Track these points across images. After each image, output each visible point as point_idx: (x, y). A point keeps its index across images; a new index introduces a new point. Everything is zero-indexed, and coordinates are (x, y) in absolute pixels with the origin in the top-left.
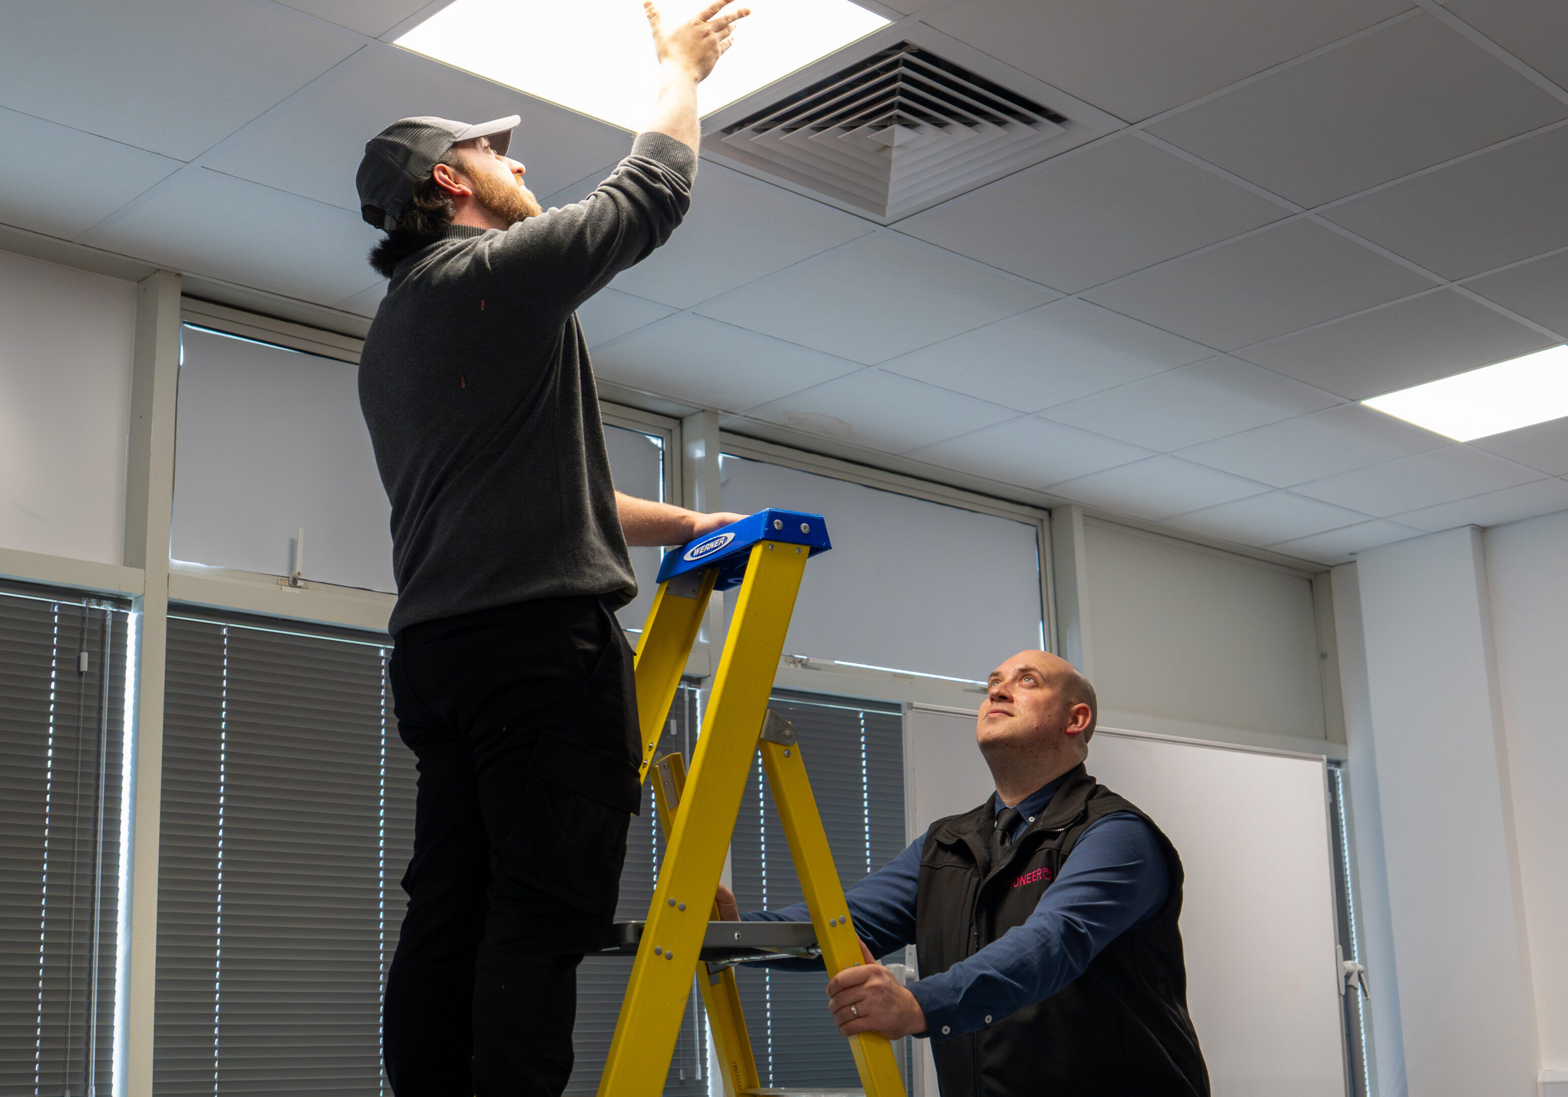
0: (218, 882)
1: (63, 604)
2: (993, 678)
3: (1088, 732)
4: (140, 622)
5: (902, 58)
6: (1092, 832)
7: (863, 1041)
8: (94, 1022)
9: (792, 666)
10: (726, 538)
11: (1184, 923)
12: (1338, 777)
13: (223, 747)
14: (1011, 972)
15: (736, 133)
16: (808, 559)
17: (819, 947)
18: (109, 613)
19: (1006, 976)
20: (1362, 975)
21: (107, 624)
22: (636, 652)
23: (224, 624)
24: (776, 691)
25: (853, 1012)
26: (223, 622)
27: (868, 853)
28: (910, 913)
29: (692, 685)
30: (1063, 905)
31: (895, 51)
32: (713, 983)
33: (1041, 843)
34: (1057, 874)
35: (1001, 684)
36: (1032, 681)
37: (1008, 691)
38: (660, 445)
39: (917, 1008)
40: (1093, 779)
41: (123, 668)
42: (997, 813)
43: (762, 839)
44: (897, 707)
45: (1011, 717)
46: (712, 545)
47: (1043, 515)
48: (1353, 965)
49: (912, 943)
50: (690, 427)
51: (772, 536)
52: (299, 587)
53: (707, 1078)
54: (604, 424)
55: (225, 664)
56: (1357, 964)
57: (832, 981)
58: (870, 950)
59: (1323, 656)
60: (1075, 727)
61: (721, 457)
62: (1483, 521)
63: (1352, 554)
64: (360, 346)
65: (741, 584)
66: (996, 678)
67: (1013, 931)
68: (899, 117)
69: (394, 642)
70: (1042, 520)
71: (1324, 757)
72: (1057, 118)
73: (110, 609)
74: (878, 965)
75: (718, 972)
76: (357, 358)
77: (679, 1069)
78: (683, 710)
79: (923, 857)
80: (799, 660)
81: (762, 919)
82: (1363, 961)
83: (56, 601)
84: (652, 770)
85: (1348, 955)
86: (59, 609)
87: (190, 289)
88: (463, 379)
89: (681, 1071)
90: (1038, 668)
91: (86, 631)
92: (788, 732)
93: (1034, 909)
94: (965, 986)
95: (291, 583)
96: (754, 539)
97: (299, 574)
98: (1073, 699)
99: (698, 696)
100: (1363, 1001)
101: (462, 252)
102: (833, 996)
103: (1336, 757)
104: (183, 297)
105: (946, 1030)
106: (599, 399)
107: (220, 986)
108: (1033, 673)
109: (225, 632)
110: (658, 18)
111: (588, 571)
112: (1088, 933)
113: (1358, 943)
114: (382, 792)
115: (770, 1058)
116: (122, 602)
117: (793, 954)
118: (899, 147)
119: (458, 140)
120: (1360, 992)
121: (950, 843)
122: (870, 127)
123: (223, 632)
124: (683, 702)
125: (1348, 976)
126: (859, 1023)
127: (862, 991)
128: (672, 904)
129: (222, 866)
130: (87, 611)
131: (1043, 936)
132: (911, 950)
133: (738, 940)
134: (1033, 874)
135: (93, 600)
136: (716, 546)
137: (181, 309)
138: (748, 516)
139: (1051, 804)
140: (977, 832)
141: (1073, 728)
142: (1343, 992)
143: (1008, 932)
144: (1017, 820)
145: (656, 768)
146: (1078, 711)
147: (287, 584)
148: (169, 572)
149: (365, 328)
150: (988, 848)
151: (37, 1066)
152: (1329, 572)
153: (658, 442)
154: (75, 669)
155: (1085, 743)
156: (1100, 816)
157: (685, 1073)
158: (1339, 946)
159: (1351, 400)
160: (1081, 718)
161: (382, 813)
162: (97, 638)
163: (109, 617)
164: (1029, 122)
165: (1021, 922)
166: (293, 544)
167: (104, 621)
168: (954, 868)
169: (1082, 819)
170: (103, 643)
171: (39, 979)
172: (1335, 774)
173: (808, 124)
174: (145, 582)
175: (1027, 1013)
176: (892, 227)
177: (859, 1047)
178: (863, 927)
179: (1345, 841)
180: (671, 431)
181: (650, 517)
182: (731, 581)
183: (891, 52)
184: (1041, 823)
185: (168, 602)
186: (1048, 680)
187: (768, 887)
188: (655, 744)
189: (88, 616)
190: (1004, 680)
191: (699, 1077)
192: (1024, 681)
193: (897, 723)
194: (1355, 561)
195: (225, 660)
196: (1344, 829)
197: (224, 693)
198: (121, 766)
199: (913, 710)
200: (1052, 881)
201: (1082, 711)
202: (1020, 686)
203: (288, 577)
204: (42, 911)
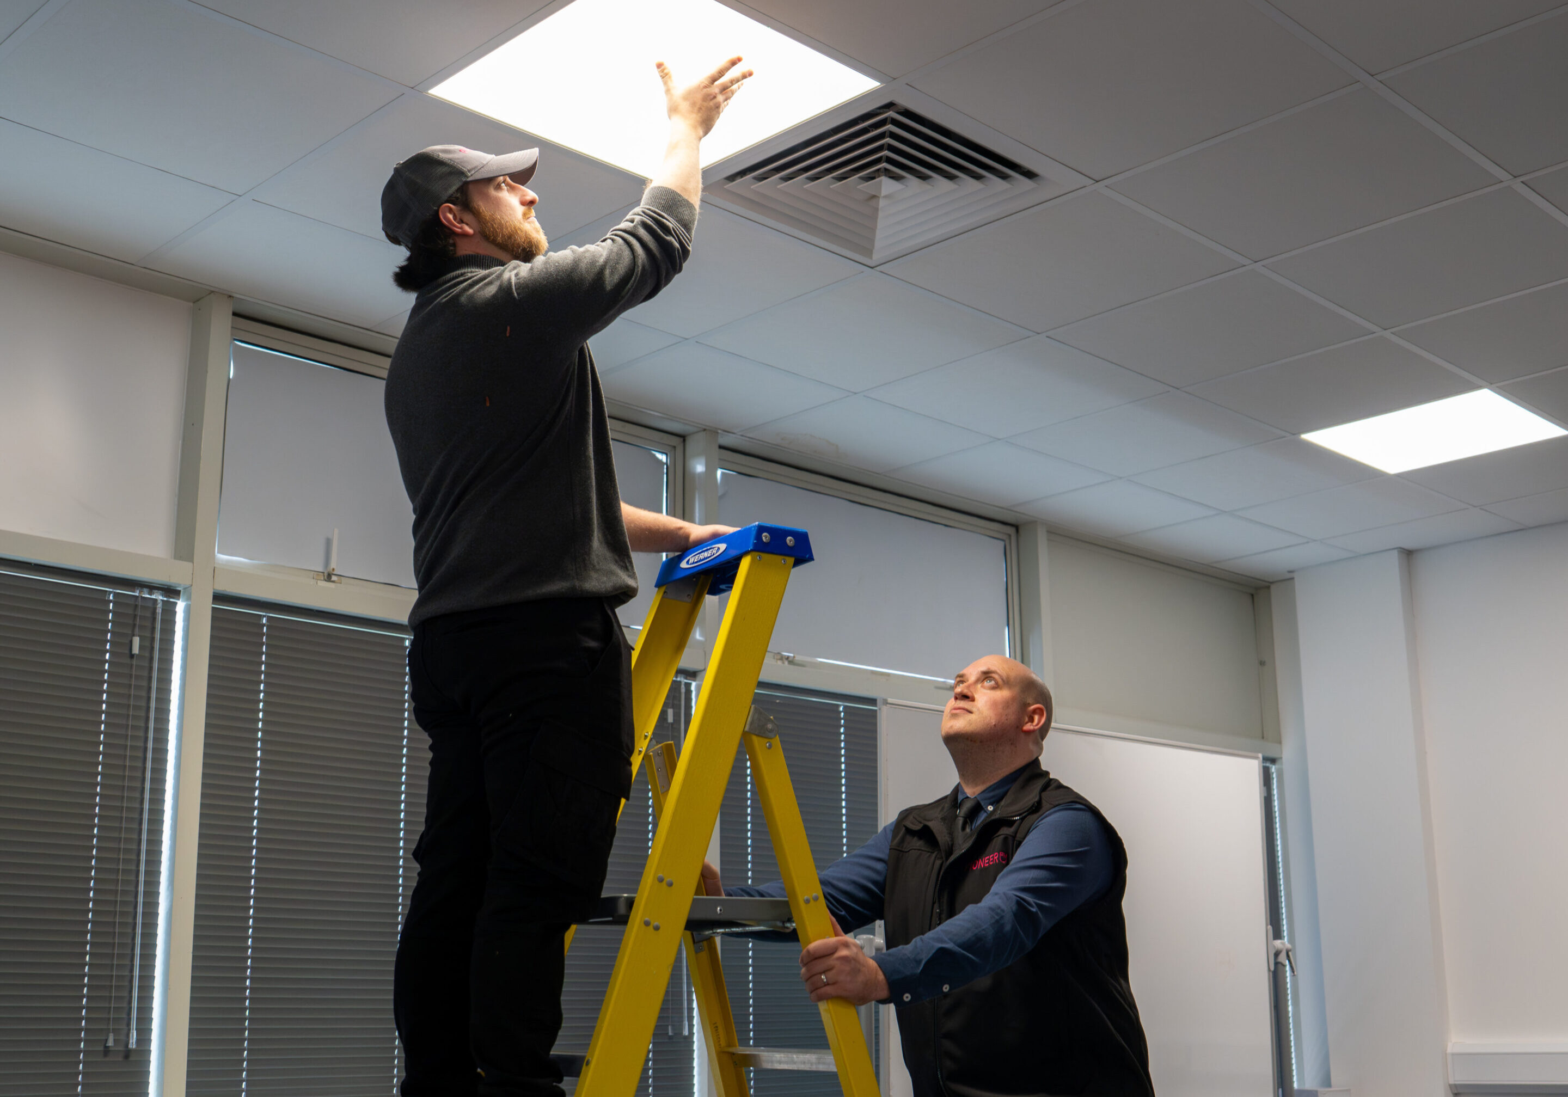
0: (253, 848)
1: (119, 593)
2: (958, 679)
3: (1043, 731)
4: (188, 611)
5: (890, 117)
6: (1042, 822)
7: (831, 1005)
8: (137, 972)
9: (779, 663)
10: (719, 549)
11: (1126, 904)
12: (1273, 773)
13: (260, 725)
14: (968, 946)
15: (739, 181)
16: (793, 570)
17: (793, 922)
18: (159, 601)
19: (964, 950)
20: (1290, 953)
21: (157, 611)
22: (635, 648)
23: (264, 614)
24: (761, 685)
25: (823, 980)
26: (263, 612)
27: (844, 833)
28: (880, 891)
29: (688, 678)
30: (1015, 886)
31: (885, 110)
32: (697, 951)
33: (998, 831)
34: (1012, 858)
35: (965, 684)
36: (993, 682)
37: (971, 691)
38: (664, 460)
39: (881, 976)
40: (1047, 773)
41: (171, 652)
42: (959, 801)
43: (749, 818)
44: (873, 701)
45: (970, 714)
46: (706, 554)
47: (1011, 531)
48: (1283, 944)
49: (881, 919)
50: (691, 445)
51: (760, 548)
52: (334, 582)
53: (694, 1034)
54: (612, 439)
55: (264, 650)
56: (1287, 943)
57: (805, 951)
58: (839, 923)
59: (1262, 663)
60: (1031, 725)
61: (719, 472)
62: (1408, 545)
63: (1290, 572)
64: (387, 363)
65: (731, 590)
66: (961, 679)
67: (970, 908)
68: (886, 170)
69: (413, 634)
70: (1010, 536)
71: (1260, 756)
72: (1030, 175)
73: (161, 598)
74: (849, 938)
75: (702, 941)
76: (385, 374)
77: (668, 1026)
78: (680, 701)
79: (892, 841)
80: (786, 657)
81: (745, 895)
82: (1291, 940)
83: (111, 590)
84: (646, 757)
85: (1277, 935)
86: (114, 597)
87: (241, 309)
88: (487, 398)
89: (670, 1028)
90: (998, 671)
91: (138, 618)
92: (770, 726)
93: (990, 889)
94: (925, 958)
95: (326, 577)
96: (744, 551)
97: (333, 569)
98: (1030, 700)
99: (693, 688)
100: (1290, 976)
101: (485, 282)
102: (805, 965)
103: (1271, 755)
104: (234, 317)
105: (907, 997)
106: (609, 417)
107: (252, 942)
108: (993, 675)
109: (264, 621)
110: (670, 77)
111: (594, 575)
112: (1039, 912)
113: (1287, 924)
114: (404, 770)
115: (751, 1017)
116: (172, 592)
117: (770, 927)
118: (886, 197)
119: (470, 179)
120: (1288, 968)
121: (913, 829)
122: (860, 178)
123: (263, 621)
124: (680, 693)
125: (1277, 954)
126: (828, 989)
127: (831, 961)
128: (661, 880)
129: (257, 833)
130: (140, 599)
131: (997, 914)
132: (879, 925)
133: (720, 914)
134: (990, 858)
135: (145, 590)
136: (709, 555)
137: (232, 327)
138: (739, 529)
139: (1010, 792)
140: (942, 819)
141: (1028, 727)
142: (1272, 968)
143: (965, 910)
144: (977, 808)
145: (651, 755)
146: (1034, 711)
147: (322, 579)
148: (216, 566)
149: (392, 346)
150: (951, 834)
151: (84, 1011)
152: (1269, 587)
153: (663, 458)
154: (127, 652)
155: (1040, 740)
156: (1052, 806)
157: (673, 1030)
158: (1270, 927)
159: (1291, 433)
160: (1036, 718)
161: (403, 787)
162: (148, 624)
163: (160, 605)
164: (1004, 177)
165: (978, 901)
166: (328, 543)
167: (155, 609)
168: (920, 852)
169: (1036, 808)
170: (153, 629)
171: (88, 932)
172: (1270, 770)
173: (803, 174)
174: (193, 574)
175: (983, 982)
176: (878, 268)
177: (829, 1013)
178: (835, 901)
179: (1278, 831)
180: (675, 447)
181: (650, 526)
182: (723, 587)
183: (881, 111)
184: (999, 812)
185: (214, 593)
186: (1006, 683)
187: (753, 862)
188: (650, 734)
189: (140, 604)
190: (968, 681)
191: (686, 1033)
192: (985, 683)
193: (874, 714)
194: (1293, 579)
195: (264, 647)
196: (1277, 820)
197: (263, 677)
198: (167, 741)
199: (888, 705)
200: (1008, 864)
201: (1038, 711)
202: (982, 687)
203: (323, 573)
204: (92, 871)
